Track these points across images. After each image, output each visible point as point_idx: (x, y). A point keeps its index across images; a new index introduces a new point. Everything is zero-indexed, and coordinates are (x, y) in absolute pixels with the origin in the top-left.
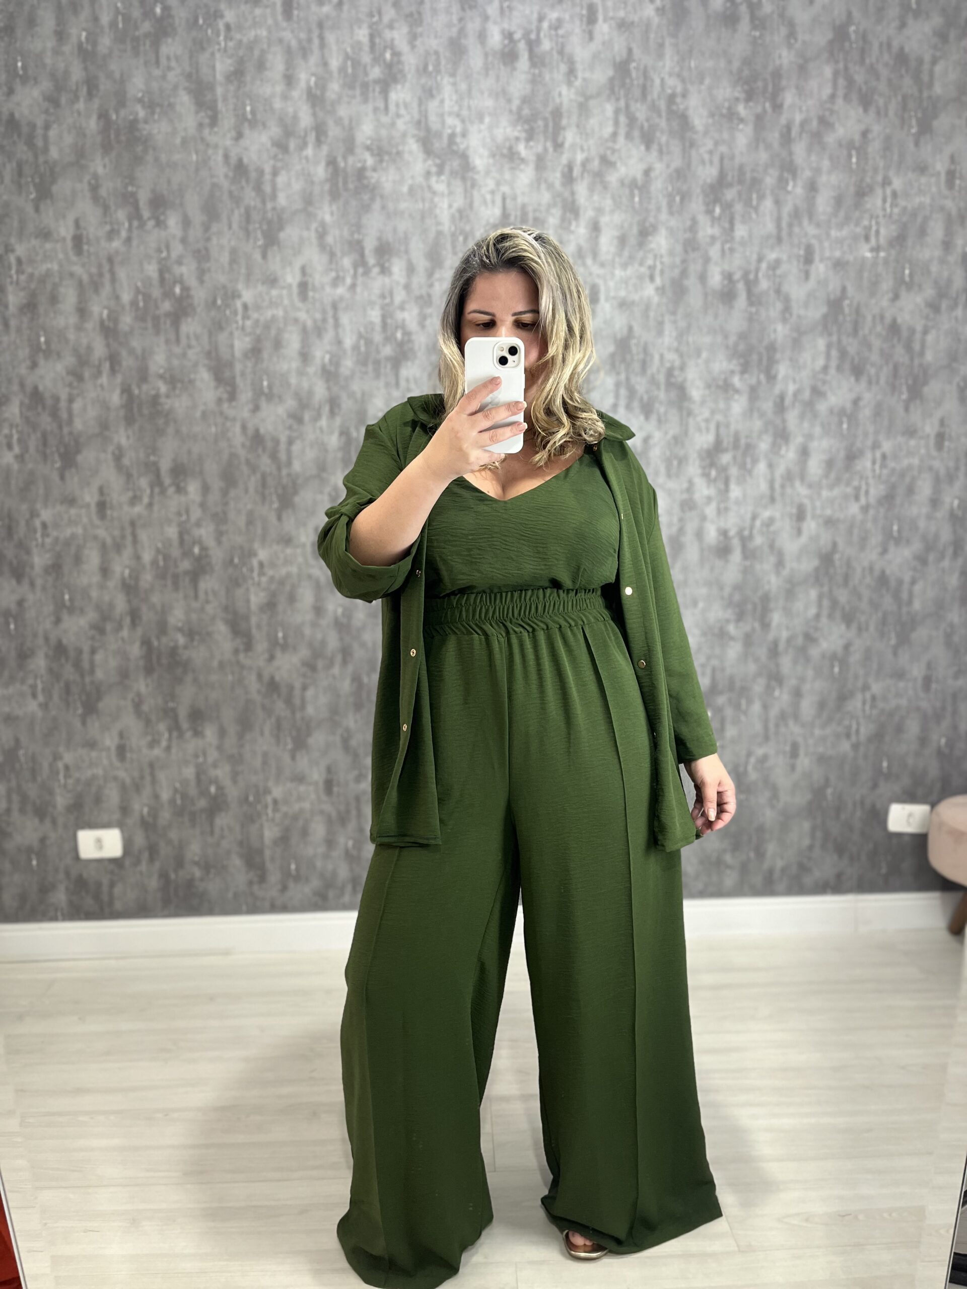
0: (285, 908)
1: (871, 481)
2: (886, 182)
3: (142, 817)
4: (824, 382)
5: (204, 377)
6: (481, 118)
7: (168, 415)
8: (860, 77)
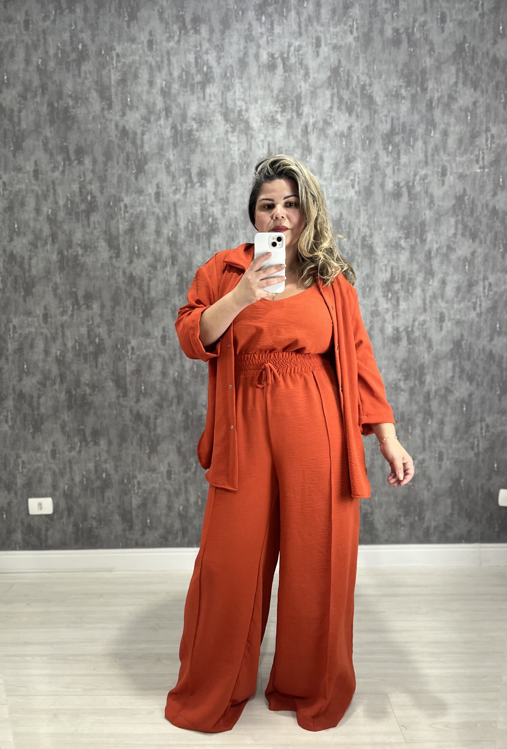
0: (144, 545)
1: (483, 298)
2: (488, 130)
3: (64, 491)
4: (454, 243)
5: (102, 244)
6: (256, 101)
7: (83, 266)
8: (471, 71)
